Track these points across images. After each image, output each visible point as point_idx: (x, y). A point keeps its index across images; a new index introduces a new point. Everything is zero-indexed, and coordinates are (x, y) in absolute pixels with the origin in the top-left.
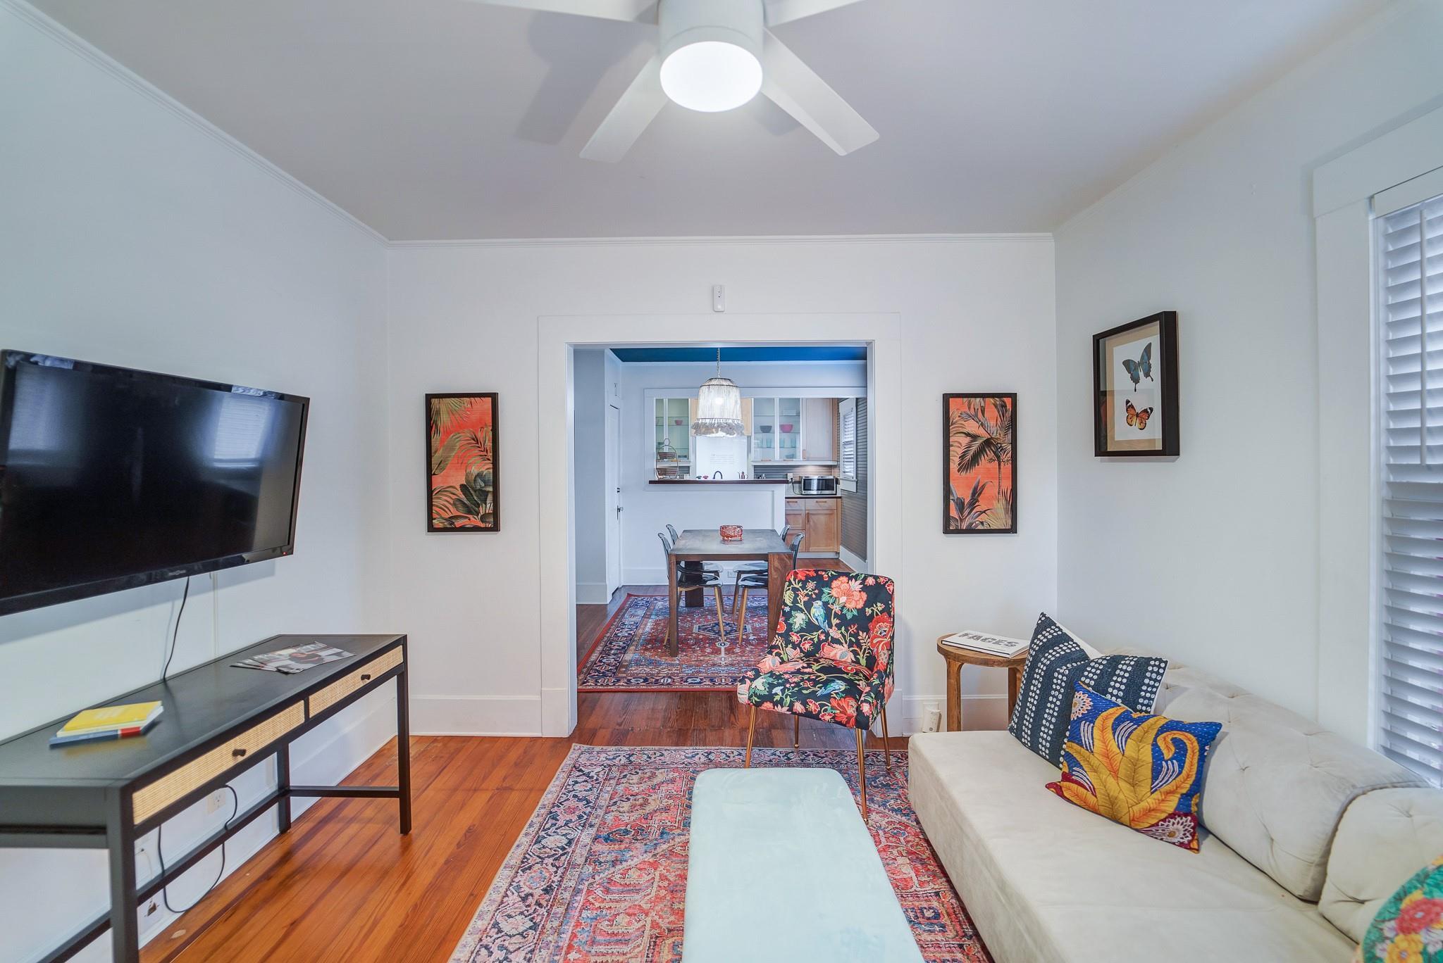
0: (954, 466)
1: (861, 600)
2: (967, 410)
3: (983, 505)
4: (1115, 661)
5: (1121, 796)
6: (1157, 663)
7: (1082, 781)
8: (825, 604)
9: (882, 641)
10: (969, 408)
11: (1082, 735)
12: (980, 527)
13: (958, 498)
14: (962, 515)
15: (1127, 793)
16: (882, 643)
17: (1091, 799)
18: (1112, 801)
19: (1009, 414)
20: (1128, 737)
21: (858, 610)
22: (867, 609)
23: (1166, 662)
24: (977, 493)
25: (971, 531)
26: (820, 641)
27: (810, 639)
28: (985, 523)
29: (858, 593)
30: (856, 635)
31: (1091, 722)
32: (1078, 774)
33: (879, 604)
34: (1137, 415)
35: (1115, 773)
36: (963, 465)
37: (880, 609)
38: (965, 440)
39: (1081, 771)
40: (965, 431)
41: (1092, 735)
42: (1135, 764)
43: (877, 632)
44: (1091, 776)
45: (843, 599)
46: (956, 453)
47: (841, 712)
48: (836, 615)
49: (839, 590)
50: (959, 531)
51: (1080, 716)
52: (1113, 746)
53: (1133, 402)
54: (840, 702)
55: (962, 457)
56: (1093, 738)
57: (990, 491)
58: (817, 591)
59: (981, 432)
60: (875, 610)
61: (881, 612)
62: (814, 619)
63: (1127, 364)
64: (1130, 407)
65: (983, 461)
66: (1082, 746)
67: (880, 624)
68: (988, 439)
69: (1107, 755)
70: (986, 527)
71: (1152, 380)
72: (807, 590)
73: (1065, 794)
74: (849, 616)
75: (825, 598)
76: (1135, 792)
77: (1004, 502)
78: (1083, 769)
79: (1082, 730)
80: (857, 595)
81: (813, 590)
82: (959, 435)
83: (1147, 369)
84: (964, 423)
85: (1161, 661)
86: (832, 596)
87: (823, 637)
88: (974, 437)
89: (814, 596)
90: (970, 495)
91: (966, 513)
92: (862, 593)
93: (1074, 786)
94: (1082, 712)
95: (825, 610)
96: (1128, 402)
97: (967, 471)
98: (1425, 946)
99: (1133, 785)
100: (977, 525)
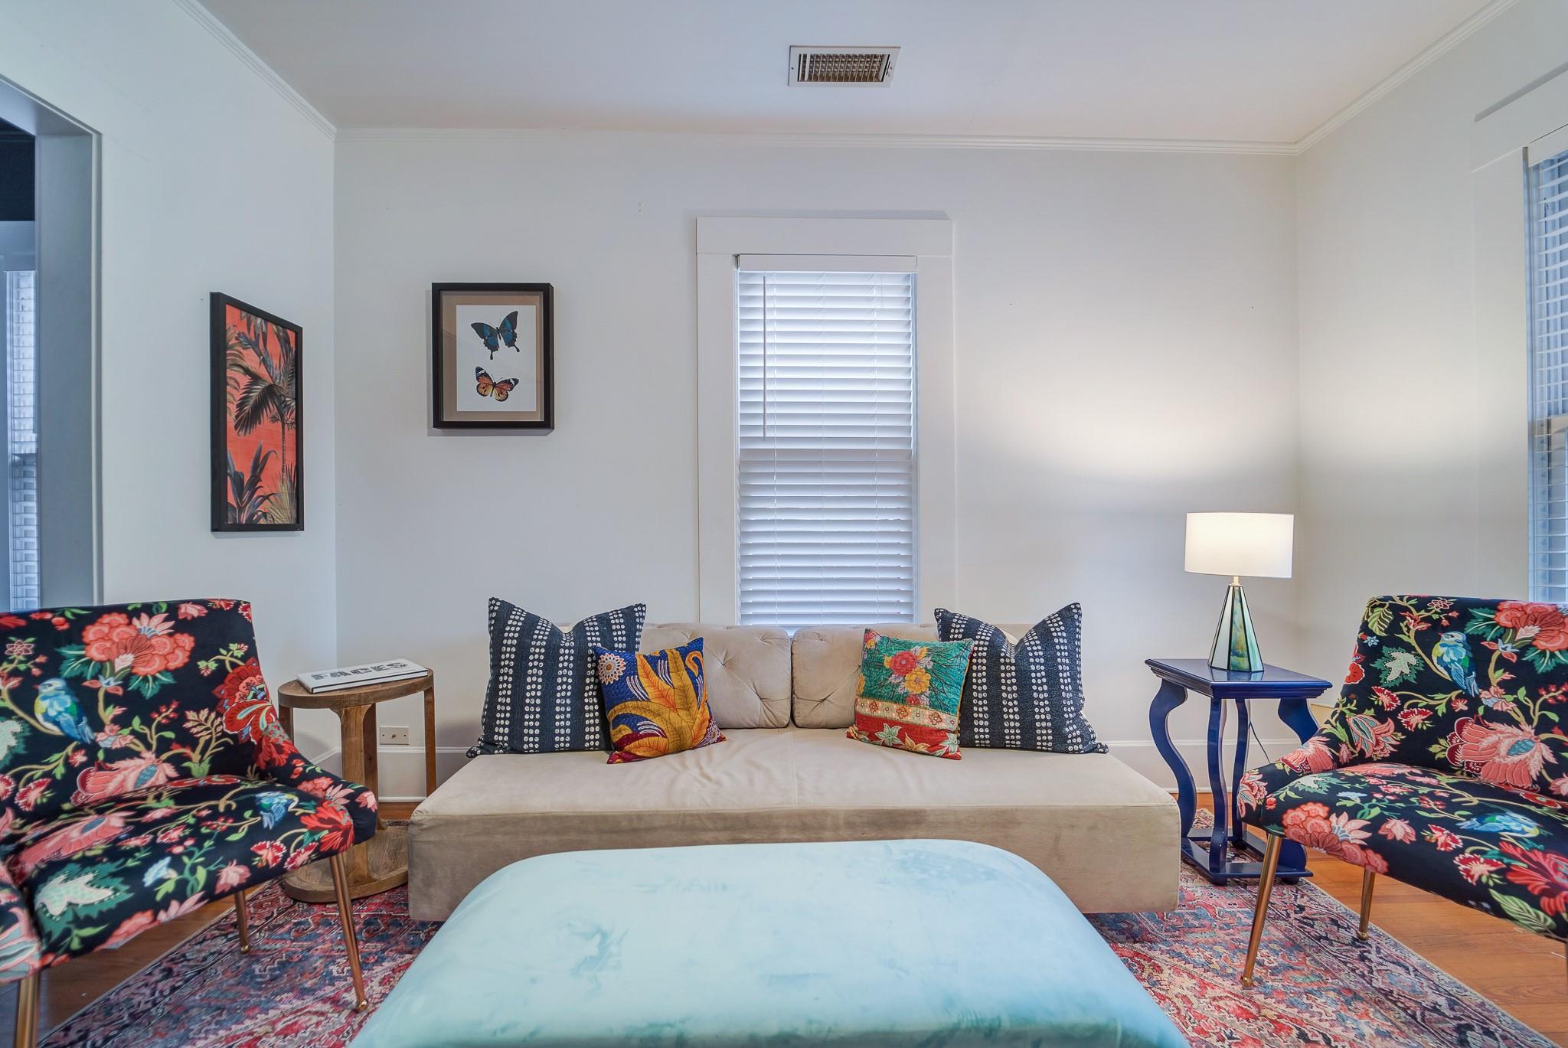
0: (231, 420)
1: (178, 652)
2: (246, 332)
3: (266, 487)
4: (580, 629)
5: (684, 724)
6: (639, 608)
7: (650, 731)
8: (75, 685)
9: (262, 709)
10: (249, 329)
11: (632, 690)
12: (263, 521)
13: (235, 472)
14: (241, 500)
15: (685, 718)
16: (266, 710)
17: (662, 741)
18: (679, 732)
19: (292, 355)
20: (669, 673)
21: (175, 673)
22: (202, 664)
23: (645, 606)
24: (258, 466)
25: (252, 527)
26: (71, 770)
27: (42, 776)
28: (268, 515)
29: (166, 640)
30: (177, 723)
31: (634, 675)
32: (644, 727)
33: (233, 646)
34: (495, 385)
35: (673, 707)
36: (241, 420)
37: (239, 654)
38: (245, 380)
39: (646, 722)
40: (244, 364)
41: (641, 685)
42: (683, 690)
43: (245, 696)
44: (657, 722)
45: (124, 661)
46: (234, 396)
47: (331, 831)
48: (111, 699)
49: (108, 645)
50: (238, 528)
51: (622, 674)
52: (662, 684)
53: (487, 369)
54: (320, 815)
55: (240, 406)
56: (643, 688)
57: (273, 466)
58: (41, 659)
59: (262, 371)
60: (228, 659)
61: (243, 659)
62: (49, 725)
63: (480, 328)
64: (481, 375)
65: (266, 416)
66: (637, 700)
67: (248, 680)
68: (271, 386)
69: (662, 696)
70: (269, 521)
71: (518, 351)
72: (12, 662)
73: (638, 754)
74: (150, 691)
75: (71, 668)
76: (690, 715)
77: (289, 485)
78: (647, 720)
79: (629, 685)
80: (165, 645)
81: (29, 658)
82: (236, 369)
83: (511, 338)
84: (242, 351)
85: (641, 605)
86: (88, 663)
87: (80, 758)
88: (256, 378)
89: (36, 671)
90: (250, 470)
91: (246, 497)
92: (178, 636)
93: (645, 740)
94: (621, 670)
95: (77, 695)
96: (478, 369)
97: (246, 432)
98: (926, 669)
99: (688, 709)
100: (259, 518)
